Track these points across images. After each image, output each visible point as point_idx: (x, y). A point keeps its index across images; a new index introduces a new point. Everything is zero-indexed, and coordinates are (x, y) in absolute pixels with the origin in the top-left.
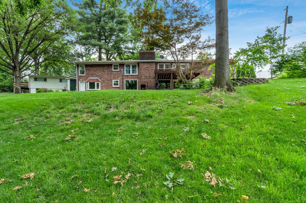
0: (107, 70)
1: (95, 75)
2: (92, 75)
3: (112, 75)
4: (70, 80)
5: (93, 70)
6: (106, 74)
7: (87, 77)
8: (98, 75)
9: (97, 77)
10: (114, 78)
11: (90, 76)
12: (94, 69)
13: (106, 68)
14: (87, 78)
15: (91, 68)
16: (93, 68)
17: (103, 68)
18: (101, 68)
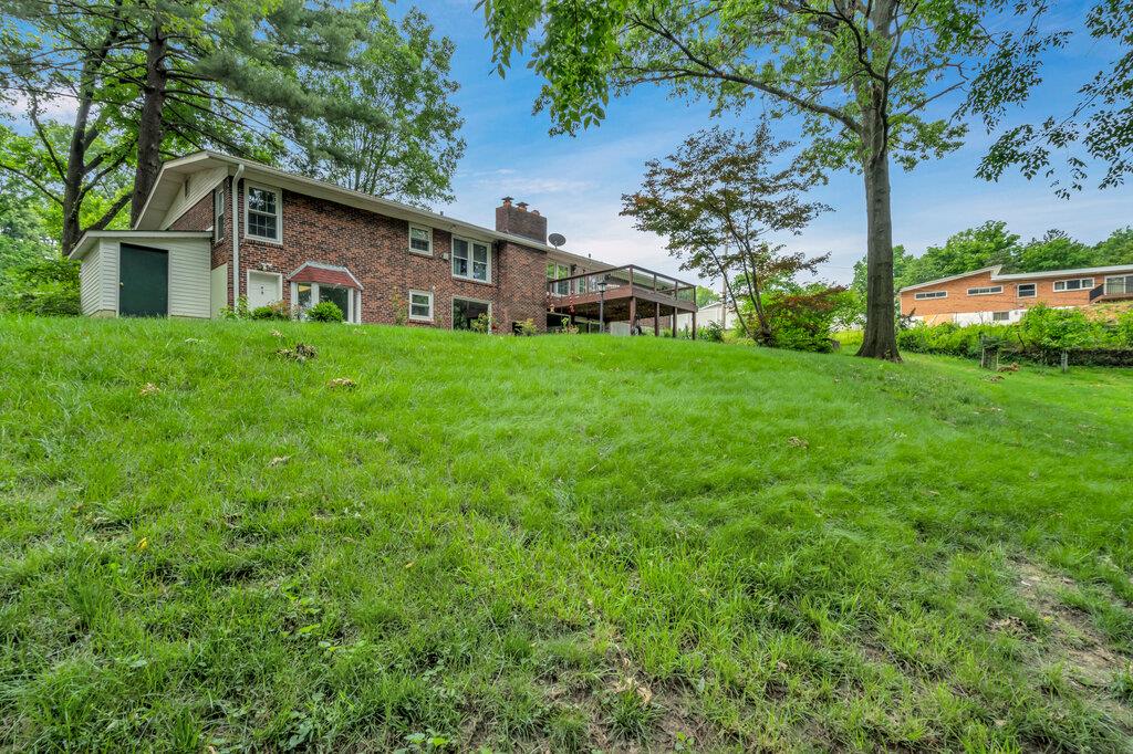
0: (387, 243)
1: (333, 256)
2: (323, 252)
3: (409, 271)
4: (123, 245)
5: (326, 227)
6: (383, 261)
7: (294, 256)
8: (349, 255)
9: (346, 265)
10: (417, 284)
11: (310, 252)
12: (334, 223)
13: (383, 231)
14: (292, 262)
15: (312, 216)
16: (323, 220)
17: (372, 228)
18: (363, 229)
